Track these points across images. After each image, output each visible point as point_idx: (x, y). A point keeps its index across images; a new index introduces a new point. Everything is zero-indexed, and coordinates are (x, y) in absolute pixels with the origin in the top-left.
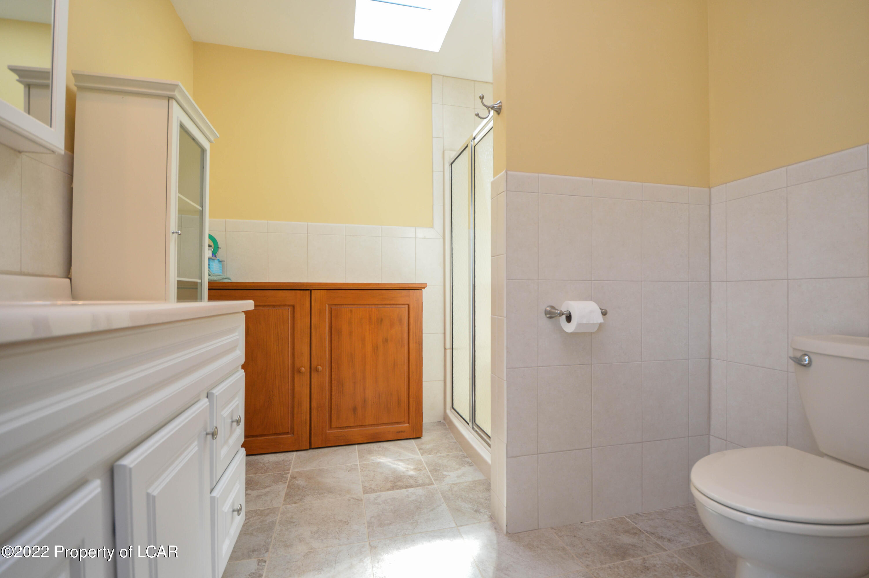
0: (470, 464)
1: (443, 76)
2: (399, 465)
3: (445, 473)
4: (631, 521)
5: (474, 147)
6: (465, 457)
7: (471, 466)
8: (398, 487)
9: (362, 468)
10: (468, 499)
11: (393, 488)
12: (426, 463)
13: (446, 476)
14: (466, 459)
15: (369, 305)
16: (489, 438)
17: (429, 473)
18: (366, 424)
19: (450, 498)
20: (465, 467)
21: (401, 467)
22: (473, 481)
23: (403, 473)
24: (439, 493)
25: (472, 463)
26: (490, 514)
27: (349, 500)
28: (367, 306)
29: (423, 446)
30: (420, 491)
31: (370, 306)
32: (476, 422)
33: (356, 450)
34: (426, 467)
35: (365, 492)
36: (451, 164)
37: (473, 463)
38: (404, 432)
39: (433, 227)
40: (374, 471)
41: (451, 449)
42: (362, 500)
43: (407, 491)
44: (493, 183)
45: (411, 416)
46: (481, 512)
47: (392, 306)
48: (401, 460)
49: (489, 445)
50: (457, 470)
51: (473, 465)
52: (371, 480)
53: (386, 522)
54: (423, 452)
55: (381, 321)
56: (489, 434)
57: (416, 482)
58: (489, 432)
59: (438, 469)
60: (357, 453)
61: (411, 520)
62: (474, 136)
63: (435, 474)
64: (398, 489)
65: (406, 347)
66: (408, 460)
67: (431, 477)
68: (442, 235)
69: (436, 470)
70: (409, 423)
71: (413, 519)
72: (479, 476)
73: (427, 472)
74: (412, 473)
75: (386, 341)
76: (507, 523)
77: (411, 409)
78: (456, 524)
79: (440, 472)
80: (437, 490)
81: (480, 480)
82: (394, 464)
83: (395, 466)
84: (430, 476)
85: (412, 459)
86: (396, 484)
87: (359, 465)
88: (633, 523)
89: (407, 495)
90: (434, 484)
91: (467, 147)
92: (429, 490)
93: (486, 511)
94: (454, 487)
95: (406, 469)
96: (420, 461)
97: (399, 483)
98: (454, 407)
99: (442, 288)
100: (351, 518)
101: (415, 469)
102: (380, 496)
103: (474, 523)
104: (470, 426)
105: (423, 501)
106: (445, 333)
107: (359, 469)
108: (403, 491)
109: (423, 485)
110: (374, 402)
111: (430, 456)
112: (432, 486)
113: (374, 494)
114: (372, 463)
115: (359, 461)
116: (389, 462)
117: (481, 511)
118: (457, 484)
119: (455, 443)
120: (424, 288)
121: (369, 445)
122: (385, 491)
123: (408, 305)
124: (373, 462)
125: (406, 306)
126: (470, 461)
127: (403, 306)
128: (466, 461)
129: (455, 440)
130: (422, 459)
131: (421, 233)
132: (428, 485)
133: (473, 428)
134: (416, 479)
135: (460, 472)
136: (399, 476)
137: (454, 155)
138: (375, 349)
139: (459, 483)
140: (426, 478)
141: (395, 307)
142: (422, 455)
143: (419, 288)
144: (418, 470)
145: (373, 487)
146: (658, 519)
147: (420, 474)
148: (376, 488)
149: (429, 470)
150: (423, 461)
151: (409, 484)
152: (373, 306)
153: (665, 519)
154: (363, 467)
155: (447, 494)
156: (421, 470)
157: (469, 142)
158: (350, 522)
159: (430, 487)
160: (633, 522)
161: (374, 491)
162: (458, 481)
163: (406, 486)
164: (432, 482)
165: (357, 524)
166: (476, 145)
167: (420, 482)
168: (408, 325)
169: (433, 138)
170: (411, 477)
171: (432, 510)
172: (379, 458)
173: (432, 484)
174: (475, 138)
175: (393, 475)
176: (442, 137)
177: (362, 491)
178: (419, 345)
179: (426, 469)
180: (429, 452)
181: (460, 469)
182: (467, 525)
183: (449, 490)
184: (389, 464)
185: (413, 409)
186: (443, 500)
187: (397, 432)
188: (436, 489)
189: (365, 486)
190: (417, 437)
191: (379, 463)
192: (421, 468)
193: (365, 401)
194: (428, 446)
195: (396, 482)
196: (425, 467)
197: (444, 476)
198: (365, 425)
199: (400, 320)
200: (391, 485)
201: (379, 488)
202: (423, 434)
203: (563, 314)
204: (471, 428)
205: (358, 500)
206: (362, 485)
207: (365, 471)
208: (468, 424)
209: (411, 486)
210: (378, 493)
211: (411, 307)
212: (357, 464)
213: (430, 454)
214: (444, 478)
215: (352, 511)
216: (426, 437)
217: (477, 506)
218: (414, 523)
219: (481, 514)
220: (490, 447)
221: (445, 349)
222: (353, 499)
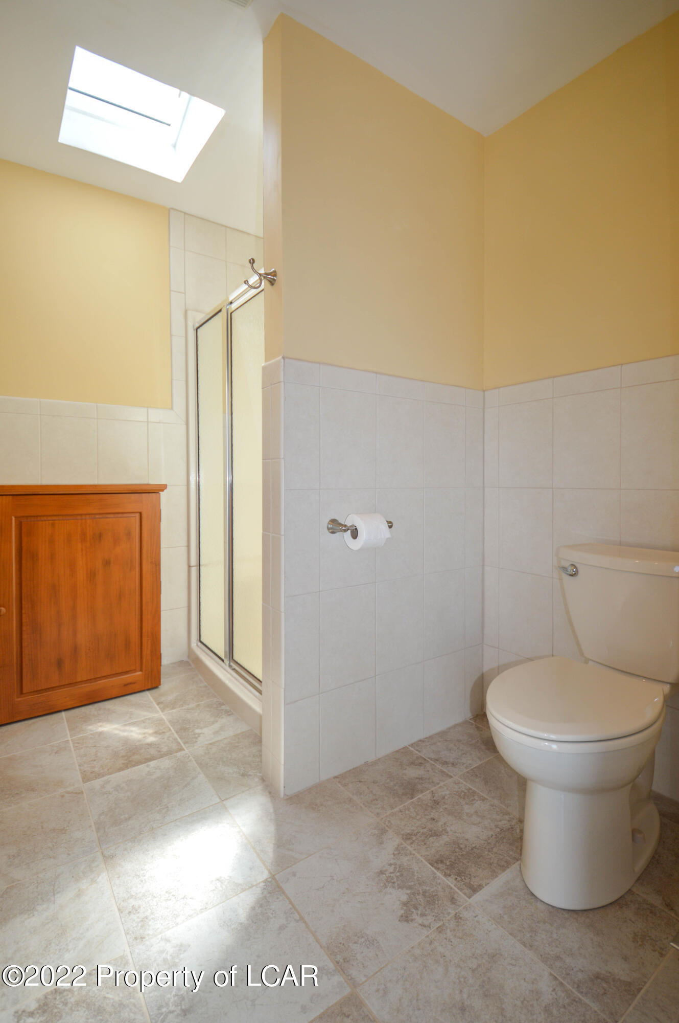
0: (228, 713)
1: (185, 213)
2: (132, 731)
3: (198, 731)
4: (415, 749)
5: (231, 314)
6: (221, 704)
7: (229, 715)
8: (133, 763)
9: (76, 745)
10: (231, 761)
11: (127, 766)
12: (170, 721)
13: (199, 735)
14: (223, 707)
15: (81, 515)
16: (260, 683)
17: (176, 736)
18: (79, 679)
19: (207, 764)
20: (222, 718)
21: (135, 733)
22: (235, 736)
23: (139, 741)
24: (193, 759)
25: (230, 711)
26: (261, 774)
27: (63, 796)
28: (79, 517)
29: (163, 699)
30: (166, 763)
31: (84, 517)
32: (234, 658)
33: (63, 719)
34: (170, 726)
35: (86, 779)
36: (197, 329)
37: (232, 710)
38: (134, 683)
39: (172, 409)
40: (95, 746)
41: (202, 697)
42: (82, 792)
43: (148, 766)
44: (264, 369)
45: (144, 660)
46: (250, 775)
47: (116, 515)
48: (134, 724)
49: (260, 692)
50: (213, 723)
51: (232, 714)
52: (92, 761)
53: (122, 817)
54: (164, 706)
55: (100, 535)
56: (260, 677)
57: (159, 751)
58: (259, 674)
59: (188, 726)
60: (66, 723)
61: (157, 807)
62: (230, 300)
63: (184, 734)
64: (134, 766)
65: (137, 570)
66: (143, 722)
67: (179, 740)
68: (184, 419)
69: (185, 730)
70: (141, 670)
71: (160, 804)
72: (242, 728)
73: (173, 734)
74: (151, 739)
75: (107, 563)
76: (284, 784)
77: (144, 653)
78: (220, 799)
79: (191, 730)
80: (189, 756)
81: (243, 732)
82: (124, 731)
83: (125, 734)
84: (177, 739)
85: (149, 719)
86: (130, 760)
87: (70, 742)
88: (417, 752)
89: (149, 772)
90: (184, 750)
91: (220, 311)
92: (179, 759)
93: (256, 773)
94: (211, 748)
95: (144, 736)
96: (162, 719)
97: (136, 757)
98: (201, 640)
99: (185, 488)
100: (69, 823)
101: (156, 733)
102: (109, 782)
103: (243, 792)
104: (225, 664)
105: (171, 776)
106: (188, 546)
107: (72, 747)
108: (142, 767)
109: (169, 753)
110: (89, 650)
111: (174, 711)
112: (182, 753)
113: (100, 779)
114: (91, 734)
115: (71, 735)
116: (116, 729)
117: (249, 773)
118: (214, 743)
119: (206, 687)
120: (163, 490)
121: (83, 709)
122: (116, 773)
123: (141, 514)
124: (92, 732)
125: (138, 515)
126: (228, 708)
127: (133, 515)
128: (222, 710)
129: (206, 683)
130: (164, 717)
131: (156, 415)
132: (177, 752)
133: (230, 666)
134: (158, 747)
135: (217, 726)
136: (134, 747)
137: (201, 318)
138: (92, 575)
139: (217, 741)
140: (172, 742)
141: (121, 517)
142: (163, 711)
143: (155, 491)
144: (160, 734)
145: (96, 769)
146: (440, 741)
147: (163, 739)
148: (102, 771)
149: (175, 730)
150: (166, 720)
151: (149, 756)
152: (88, 516)
153: (446, 741)
154: (78, 743)
155: (203, 760)
156: (164, 732)
157: (224, 306)
158: (68, 828)
159: (179, 754)
160: (417, 750)
161: (99, 775)
162: (216, 739)
163: (146, 759)
164: (181, 746)
165: (79, 829)
166: (234, 311)
167: (165, 749)
168: (139, 540)
169: (172, 292)
170: (150, 745)
171: (186, 786)
172: (101, 726)
173: (182, 749)
174: (231, 303)
175: (124, 747)
176: (184, 292)
177: (80, 779)
178: (156, 565)
179: (170, 730)
180: (172, 705)
181: (217, 722)
182: (235, 795)
183: (206, 753)
184: (117, 732)
185: (147, 651)
186: (198, 769)
187: (125, 685)
188: (187, 756)
189: (84, 771)
190: (154, 686)
191: (101, 733)
192: (164, 731)
193: (75, 650)
194: (170, 698)
195: (130, 757)
196: (169, 728)
197: (197, 736)
198: (76, 683)
199: (129, 535)
200: (123, 762)
201: (106, 770)
202: (162, 681)
203: (348, 529)
204: (228, 666)
205: (76, 793)
206: (80, 770)
207: (82, 748)
208: (223, 660)
209: (152, 759)
210: (106, 778)
211: (144, 515)
212: (68, 740)
213: (173, 708)
214: (196, 738)
215: (69, 812)
216: (166, 684)
217: (244, 768)
218: (163, 809)
219: (251, 777)
220: (261, 694)
221: (189, 567)
222: (68, 793)
